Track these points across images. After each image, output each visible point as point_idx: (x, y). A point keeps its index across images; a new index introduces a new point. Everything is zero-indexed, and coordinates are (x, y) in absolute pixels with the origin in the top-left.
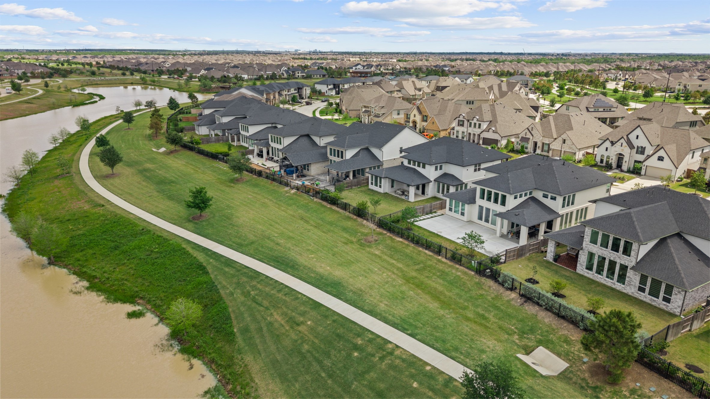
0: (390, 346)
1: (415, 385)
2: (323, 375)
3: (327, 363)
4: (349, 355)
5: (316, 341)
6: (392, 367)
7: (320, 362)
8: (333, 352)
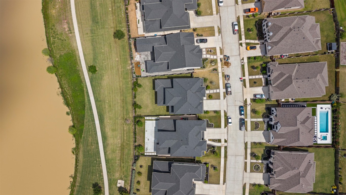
0: (101, 165)
1: (98, 175)
2: (89, 161)
3: (91, 159)
4: (94, 161)
5: (92, 152)
6: (98, 169)
7: (90, 158)
8: (93, 158)
